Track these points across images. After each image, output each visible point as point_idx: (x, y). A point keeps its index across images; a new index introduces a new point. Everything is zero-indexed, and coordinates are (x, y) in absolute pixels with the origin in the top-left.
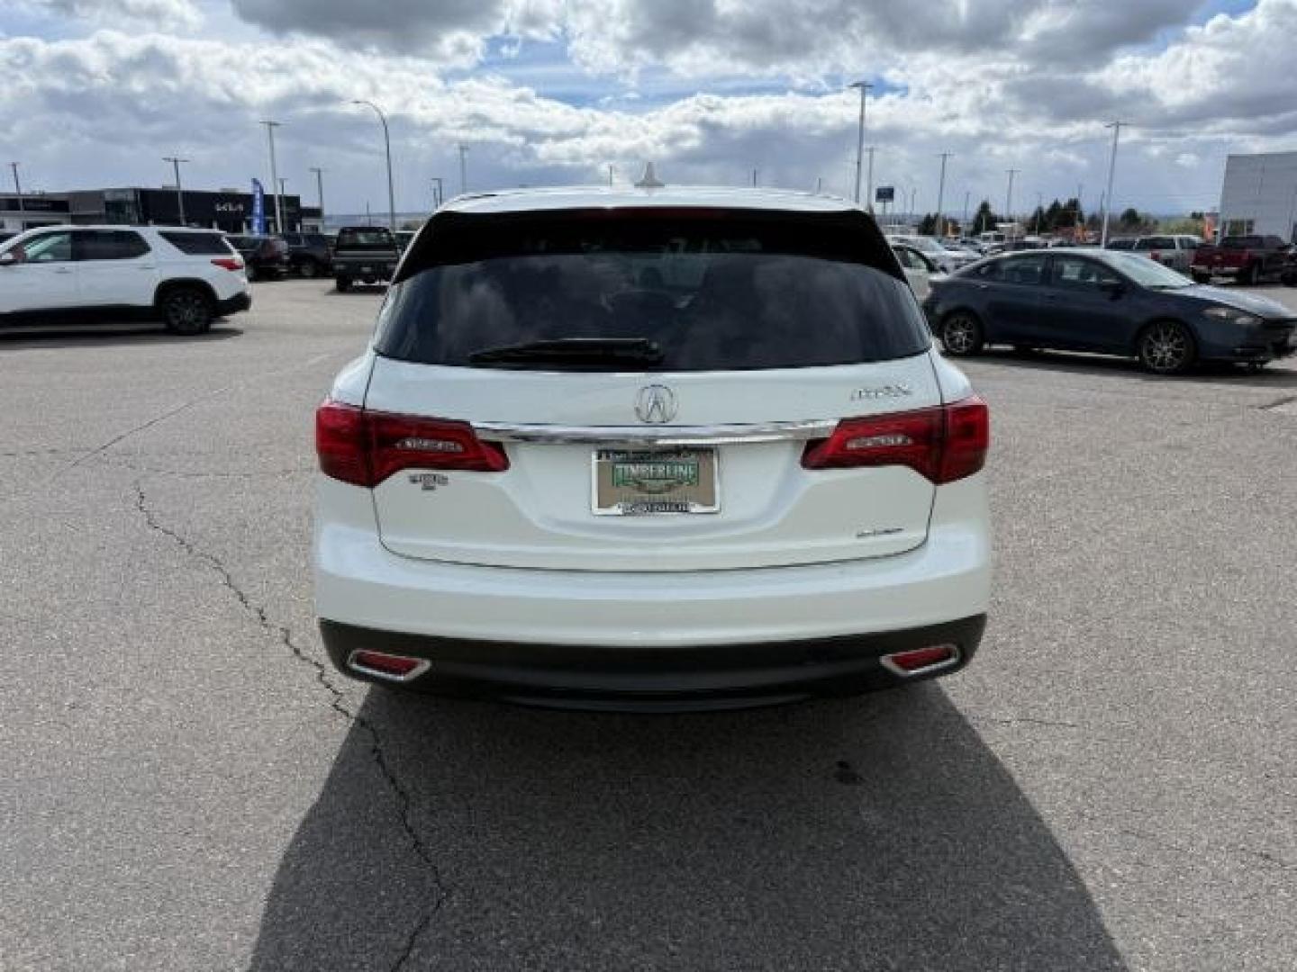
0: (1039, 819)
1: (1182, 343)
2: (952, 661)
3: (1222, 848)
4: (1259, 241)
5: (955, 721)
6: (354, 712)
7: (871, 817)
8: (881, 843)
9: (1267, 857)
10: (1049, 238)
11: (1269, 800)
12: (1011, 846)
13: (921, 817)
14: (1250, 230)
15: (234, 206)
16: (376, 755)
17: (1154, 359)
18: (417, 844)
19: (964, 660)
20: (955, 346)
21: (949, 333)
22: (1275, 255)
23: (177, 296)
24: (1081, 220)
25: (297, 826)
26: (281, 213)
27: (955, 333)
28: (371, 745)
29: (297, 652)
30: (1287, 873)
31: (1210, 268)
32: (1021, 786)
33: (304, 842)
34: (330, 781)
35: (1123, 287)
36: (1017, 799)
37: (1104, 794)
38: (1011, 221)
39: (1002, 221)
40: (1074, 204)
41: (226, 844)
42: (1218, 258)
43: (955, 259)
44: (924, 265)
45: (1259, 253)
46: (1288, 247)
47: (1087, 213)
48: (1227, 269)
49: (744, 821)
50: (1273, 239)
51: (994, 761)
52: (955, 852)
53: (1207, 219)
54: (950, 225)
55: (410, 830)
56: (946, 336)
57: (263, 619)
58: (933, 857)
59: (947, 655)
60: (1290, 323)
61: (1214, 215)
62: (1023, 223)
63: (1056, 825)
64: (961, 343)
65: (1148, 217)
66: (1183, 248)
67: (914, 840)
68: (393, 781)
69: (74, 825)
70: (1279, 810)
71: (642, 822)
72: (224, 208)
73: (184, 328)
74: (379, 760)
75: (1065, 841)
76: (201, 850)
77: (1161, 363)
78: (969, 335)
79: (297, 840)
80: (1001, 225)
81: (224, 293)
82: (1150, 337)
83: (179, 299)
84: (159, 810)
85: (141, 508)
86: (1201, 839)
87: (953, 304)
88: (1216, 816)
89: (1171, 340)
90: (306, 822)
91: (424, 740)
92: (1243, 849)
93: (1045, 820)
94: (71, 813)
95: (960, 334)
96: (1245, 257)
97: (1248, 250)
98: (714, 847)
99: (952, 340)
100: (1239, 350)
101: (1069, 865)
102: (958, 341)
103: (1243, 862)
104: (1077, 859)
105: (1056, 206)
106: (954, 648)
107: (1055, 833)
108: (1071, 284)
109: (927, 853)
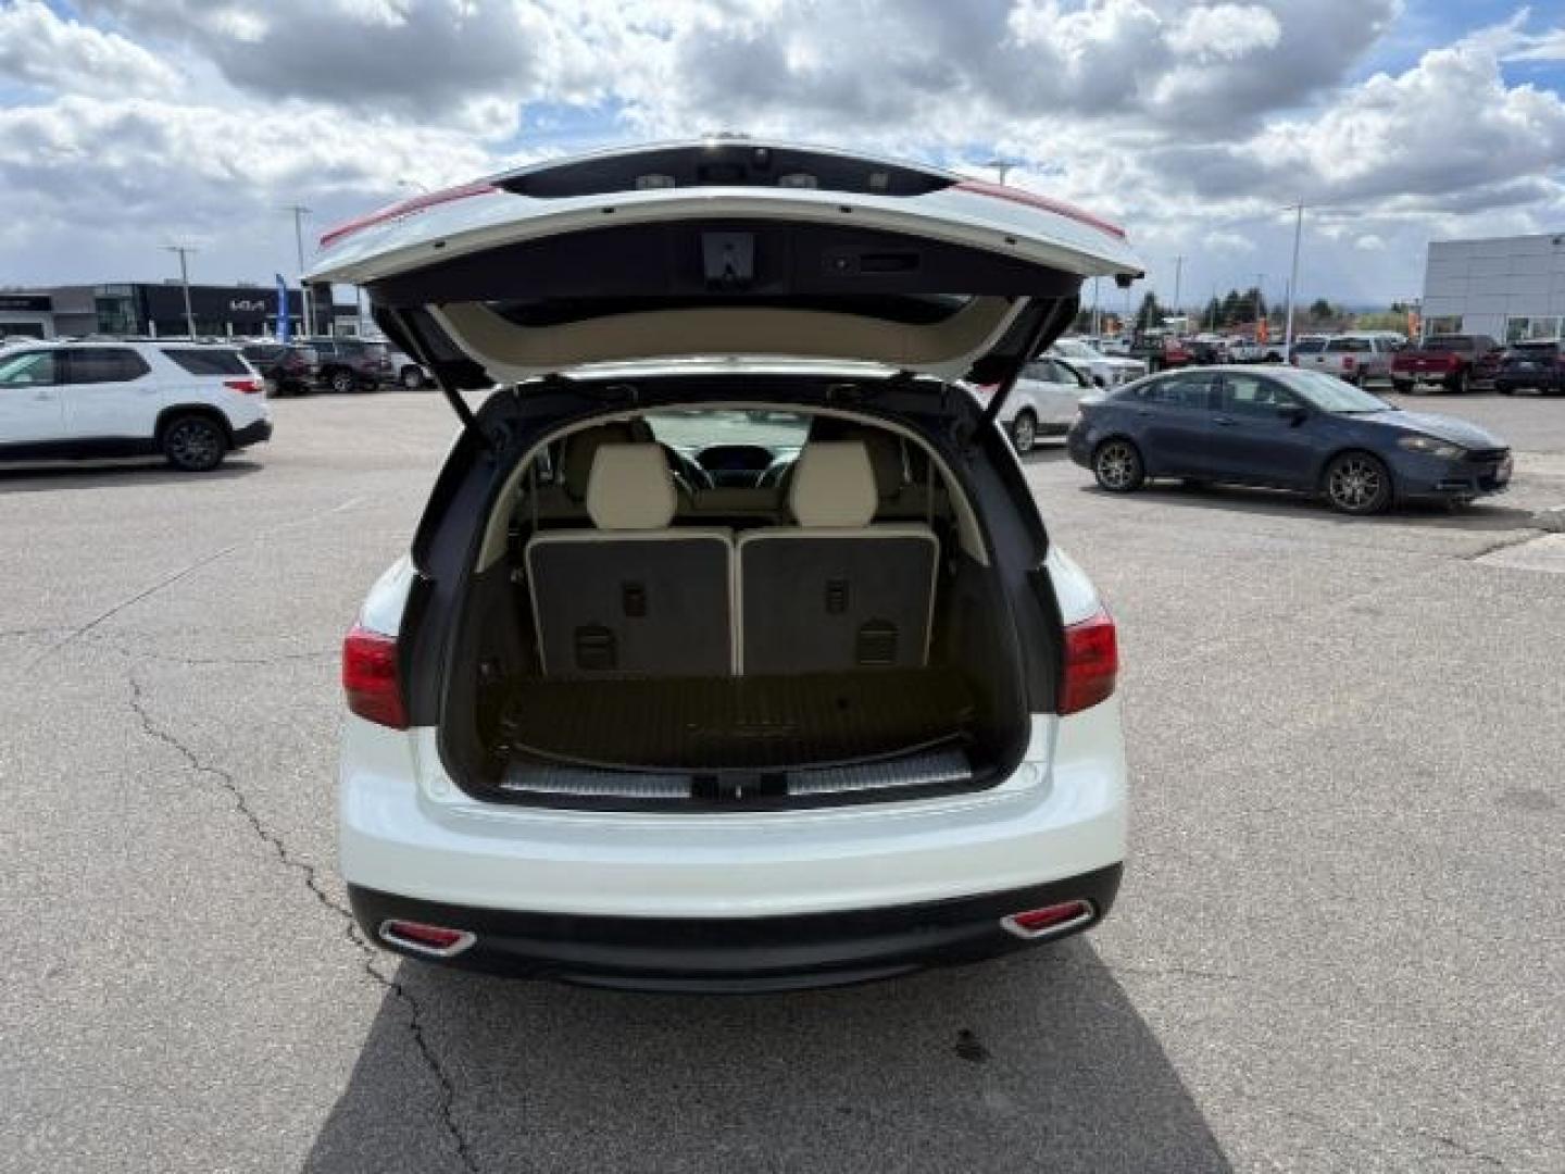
0: (1189, 1099)
1: (1375, 477)
2: (1085, 917)
3: (1400, 1132)
4: (1468, 343)
5: (1098, 971)
6: (389, 977)
7: (996, 1101)
8: (1007, 1135)
9: (1450, 1142)
10: (1226, 336)
11: (1454, 1069)
12: (1158, 1133)
13: (1053, 1100)
14: (1459, 327)
15: (253, 302)
16: (416, 1032)
17: (1342, 497)
18: (462, 1148)
19: (1098, 915)
20: (1110, 479)
21: (1104, 465)
22: (1487, 358)
23: (182, 425)
24: (1263, 312)
25: (320, 1128)
26: (311, 312)
27: (1110, 465)
28: (409, 1019)
29: (322, 896)
30: (1470, 1163)
31: (1412, 374)
32: (1171, 1058)
33: (328, 1148)
34: (361, 1068)
35: (1303, 413)
36: (1165, 1074)
37: (1264, 1065)
38: (1181, 314)
39: (1171, 314)
40: (1254, 295)
41: (235, 1152)
42: (1421, 363)
43: (1113, 368)
44: (1074, 379)
45: (1467, 356)
46: (1502, 349)
47: (1270, 304)
48: (1433, 376)
49: (848, 1111)
50: (1484, 339)
51: (1140, 1025)
52: (1091, 1145)
53: (1411, 313)
54: (1110, 321)
55: (454, 1130)
56: (1099, 468)
57: (283, 853)
58: (1066, 1151)
59: (1079, 911)
60: (1499, 454)
61: (1418, 309)
62: (1194, 317)
63: (1210, 1108)
64: (1118, 476)
65: (1341, 309)
66: (1380, 349)
67: (1045, 1129)
68: (435, 1066)
69: (53, 1131)
70: (1466, 1083)
71: (728, 1114)
72: (241, 306)
73: (189, 463)
74: (418, 1038)
75: (1219, 1126)
76: (204, 1161)
77: (1352, 501)
78: (1128, 468)
79: (318, 1147)
80: (1170, 320)
81: (238, 422)
82: (1338, 471)
83: (185, 429)
84: (155, 1110)
85: (136, 708)
86: (1375, 1120)
87: (1108, 431)
88: (1394, 1091)
89: (1362, 475)
90: (331, 1121)
91: (472, 1011)
92: (1424, 1133)
93: (1198, 1100)
94: (49, 1116)
95: (1117, 466)
96: (1453, 361)
97: (1457, 353)
98: (811, 1145)
99: (1107, 472)
100: (1440, 486)
101: (1223, 1158)
102: (1113, 474)
103: (1422, 1149)
104: (1232, 1149)
105: (1234, 296)
106: (1085, 903)
107: (1208, 1116)
108: (1245, 407)
109: (1059, 1146)
